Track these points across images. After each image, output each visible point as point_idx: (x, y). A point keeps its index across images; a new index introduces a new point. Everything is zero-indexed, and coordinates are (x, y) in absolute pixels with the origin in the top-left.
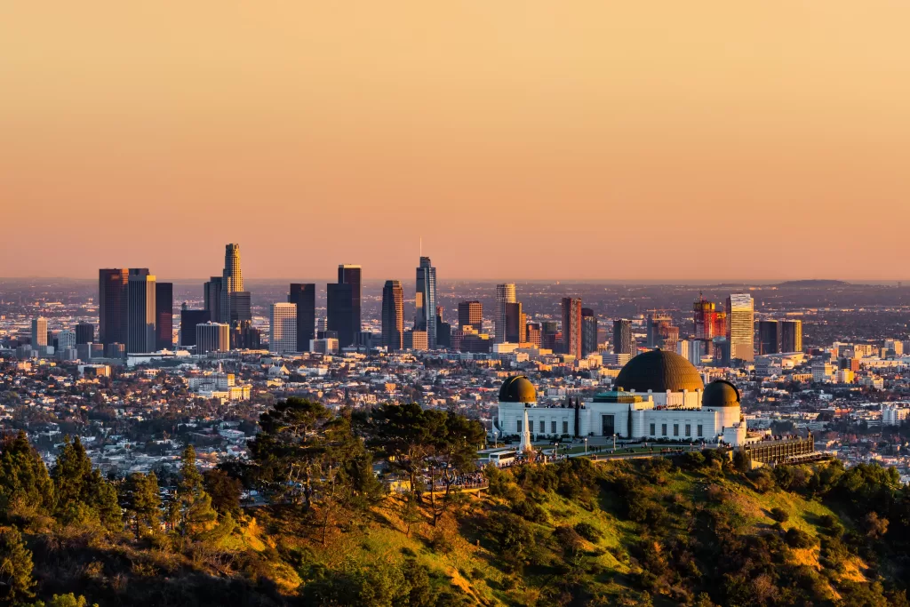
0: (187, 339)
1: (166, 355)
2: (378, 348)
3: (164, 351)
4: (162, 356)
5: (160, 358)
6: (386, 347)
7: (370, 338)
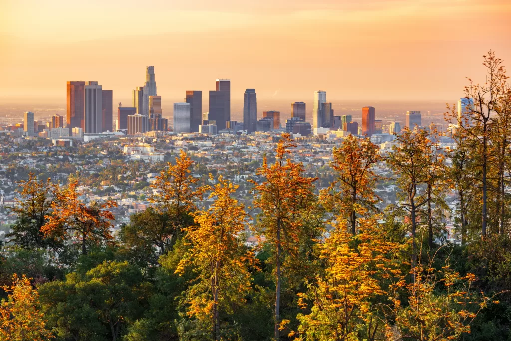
0: (123, 125)
1: (109, 135)
2: (240, 131)
3: (108, 132)
4: (106, 135)
5: (105, 136)
6: (246, 130)
7: (235, 125)
